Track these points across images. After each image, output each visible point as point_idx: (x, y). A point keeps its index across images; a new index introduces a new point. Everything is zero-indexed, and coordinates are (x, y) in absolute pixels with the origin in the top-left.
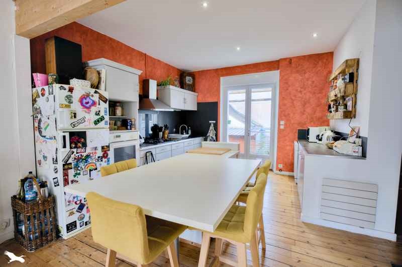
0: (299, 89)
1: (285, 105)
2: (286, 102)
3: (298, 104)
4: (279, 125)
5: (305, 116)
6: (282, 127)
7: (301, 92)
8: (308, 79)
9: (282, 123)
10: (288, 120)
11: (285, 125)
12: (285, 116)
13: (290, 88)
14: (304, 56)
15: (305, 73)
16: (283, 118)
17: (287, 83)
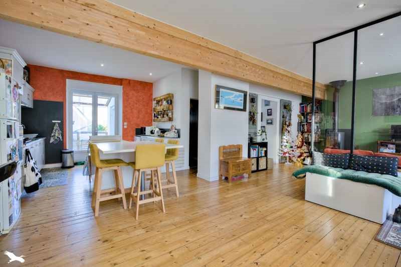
0: (136, 102)
1: (126, 111)
2: (127, 109)
3: (135, 111)
4: (123, 125)
5: (139, 120)
6: (125, 127)
7: (136, 104)
8: (140, 96)
9: (125, 124)
10: (129, 122)
11: (127, 125)
12: (127, 118)
13: (130, 100)
14: (138, 81)
15: (139, 92)
16: (126, 120)
17: (127, 96)
